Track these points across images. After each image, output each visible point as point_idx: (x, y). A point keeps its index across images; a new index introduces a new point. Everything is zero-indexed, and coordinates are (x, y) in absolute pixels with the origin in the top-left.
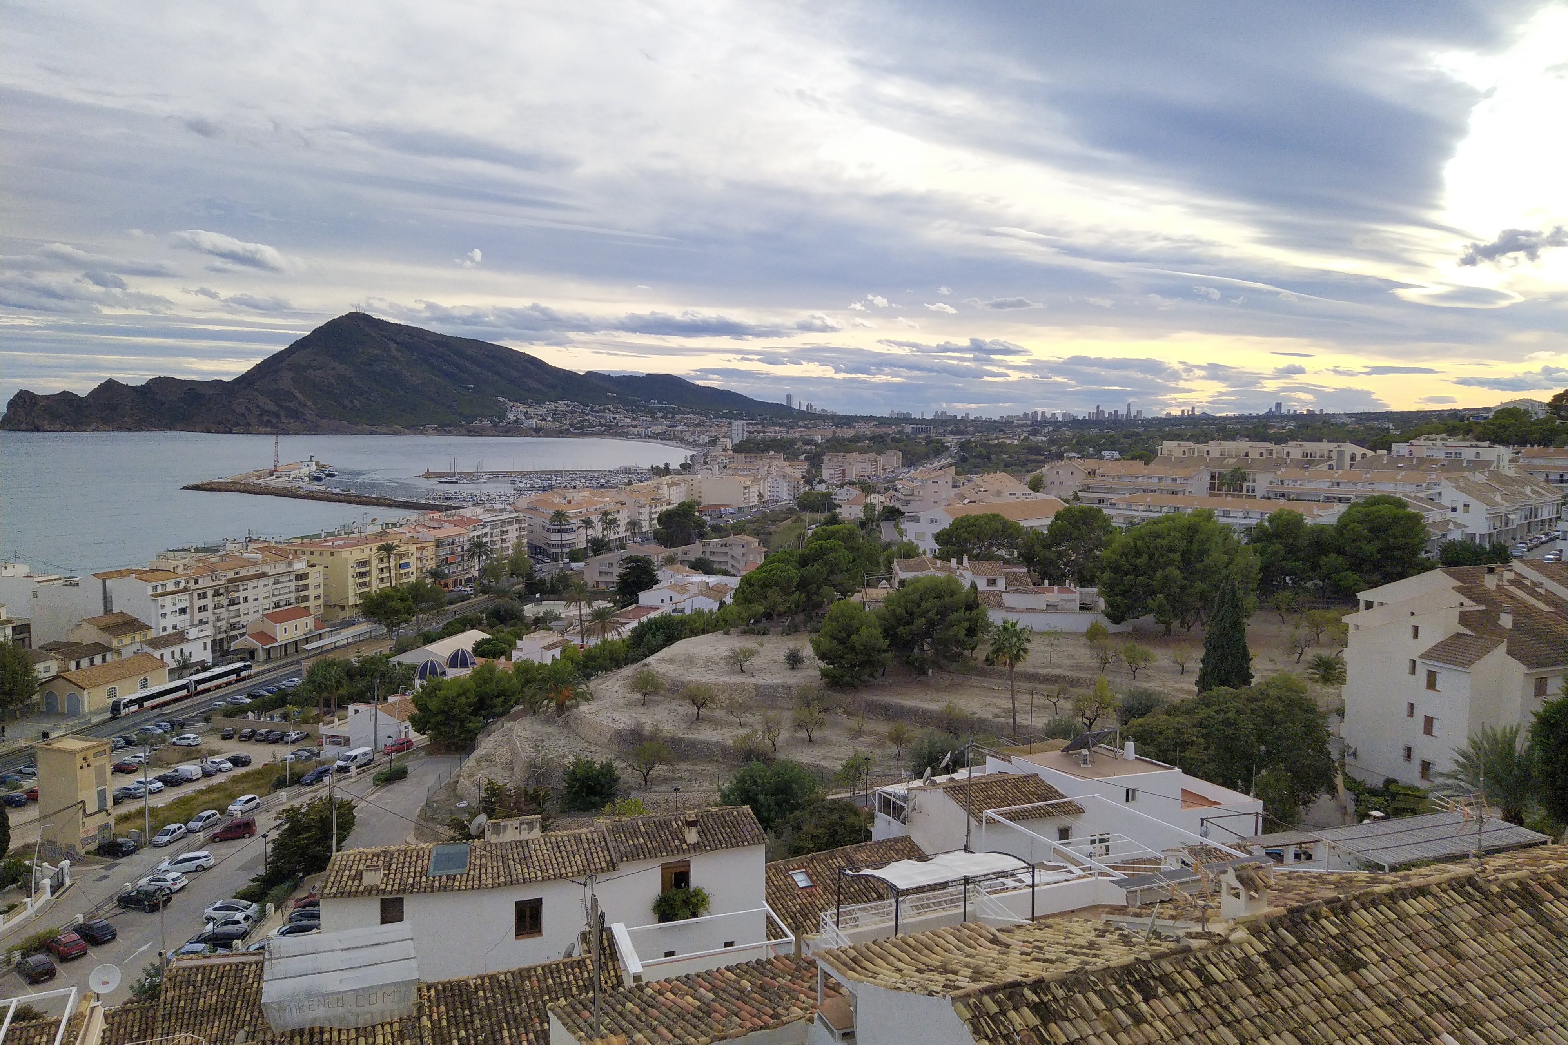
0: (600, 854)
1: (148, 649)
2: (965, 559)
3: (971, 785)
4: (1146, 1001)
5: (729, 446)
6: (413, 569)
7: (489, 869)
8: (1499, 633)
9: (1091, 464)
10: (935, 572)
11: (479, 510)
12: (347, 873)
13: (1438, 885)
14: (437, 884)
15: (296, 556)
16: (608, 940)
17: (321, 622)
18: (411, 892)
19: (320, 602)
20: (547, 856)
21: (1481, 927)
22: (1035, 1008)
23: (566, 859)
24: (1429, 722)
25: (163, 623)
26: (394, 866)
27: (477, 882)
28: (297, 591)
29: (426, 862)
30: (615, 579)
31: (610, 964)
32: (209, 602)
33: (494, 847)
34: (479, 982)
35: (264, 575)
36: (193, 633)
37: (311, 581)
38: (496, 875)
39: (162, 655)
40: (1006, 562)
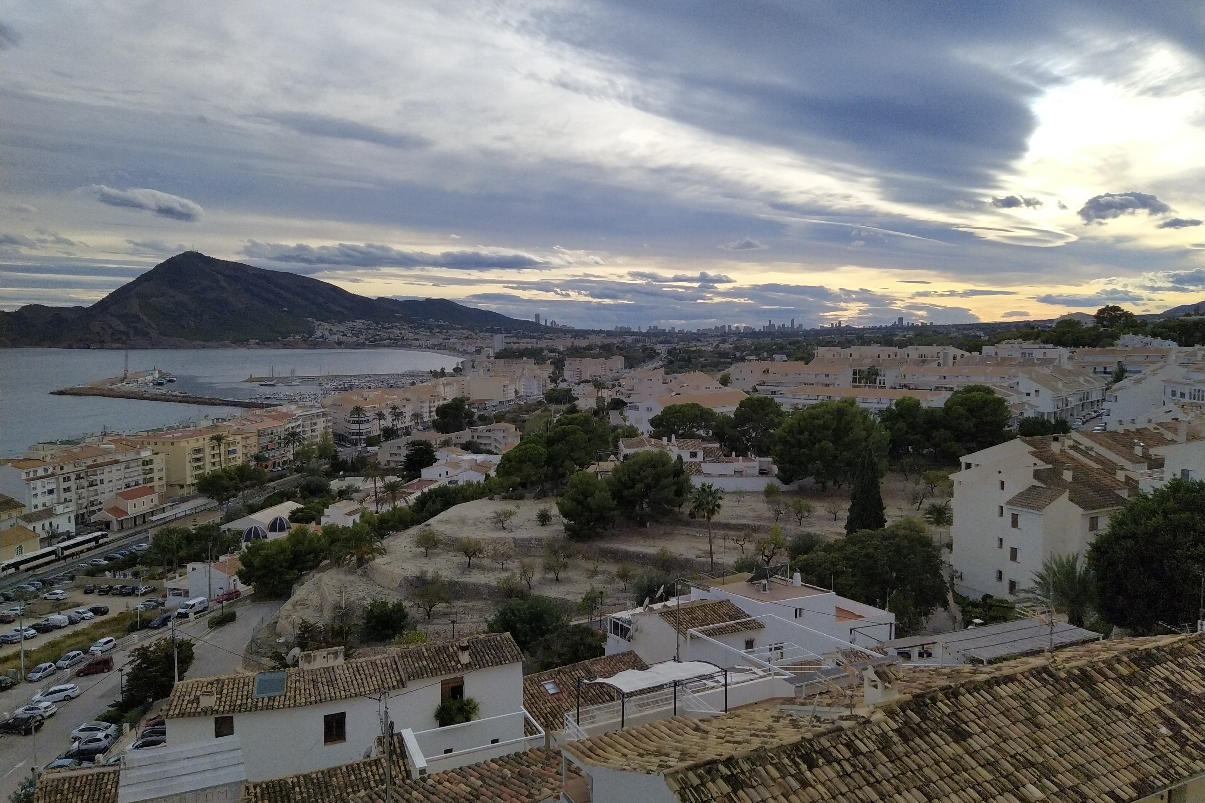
0: (392, 675)
1: (22, 523)
2: (673, 437)
3: (680, 610)
4: (810, 770)
5: (492, 355)
6: (239, 454)
7: (303, 691)
8: (1063, 485)
9: (766, 364)
10: (651, 448)
11: (293, 407)
12: (187, 698)
13: (1022, 674)
14: (260, 704)
15: (143, 447)
16: (399, 742)
17: (163, 498)
18: (240, 711)
19: (163, 482)
20: (349, 679)
21: (1054, 704)
22: (727, 779)
23: (365, 680)
24: (1014, 552)
25: (34, 501)
26: (225, 691)
27: (292, 702)
28: (144, 474)
29: (251, 687)
30: (403, 459)
31: (401, 762)
32: (72, 484)
33: (306, 673)
34: (296, 780)
35: (117, 462)
36: (60, 509)
37: (155, 466)
38: (308, 696)
39: (34, 527)
40: (704, 439)
